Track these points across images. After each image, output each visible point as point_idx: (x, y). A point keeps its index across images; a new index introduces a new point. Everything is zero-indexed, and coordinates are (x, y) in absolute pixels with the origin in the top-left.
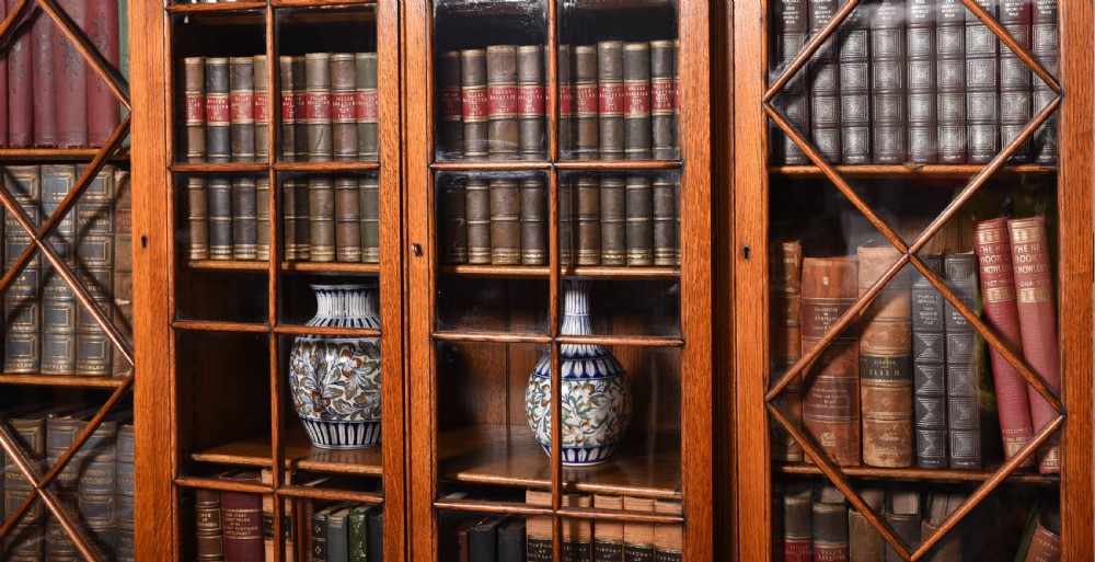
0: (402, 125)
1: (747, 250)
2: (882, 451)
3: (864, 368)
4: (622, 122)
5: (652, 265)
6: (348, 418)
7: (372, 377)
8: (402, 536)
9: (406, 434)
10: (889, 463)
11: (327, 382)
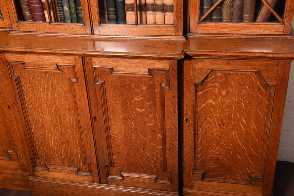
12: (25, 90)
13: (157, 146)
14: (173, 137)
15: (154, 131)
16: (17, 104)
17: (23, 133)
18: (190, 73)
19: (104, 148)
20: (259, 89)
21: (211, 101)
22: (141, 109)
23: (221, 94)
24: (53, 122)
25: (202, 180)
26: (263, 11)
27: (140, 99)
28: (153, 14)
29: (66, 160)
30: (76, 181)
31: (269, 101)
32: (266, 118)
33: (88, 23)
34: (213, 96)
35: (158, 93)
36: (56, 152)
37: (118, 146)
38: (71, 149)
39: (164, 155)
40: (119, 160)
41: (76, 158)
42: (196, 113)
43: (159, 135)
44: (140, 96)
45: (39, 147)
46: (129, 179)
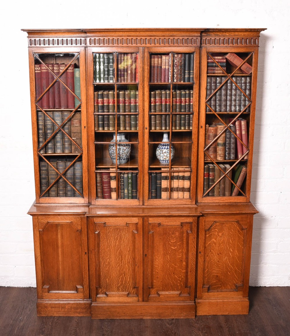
0: (143, 106)
1: (202, 126)
2: (220, 158)
3: (218, 145)
4: (181, 105)
5: (185, 129)
6: (124, 158)
7: (128, 150)
8: (142, 177)
9: (143, 160)
10: (222, 160)
11: (121, 152)
12: (101, 240)
13: (182, 270)
14: (193, 263)
15: (181, 261)
16: (95, 250)
17: (94, 270)
18: (203, 224)
19: (149, 275)
20: (239, 231)
21: (214, 240)
22: (174, 247)
23: (219, 235)
24: (117, 260)
25: (208, 292)
26: (235, 190)
27: (174, 241)
28: (177, 193)
29: (121, 287)
30: (126, 302)
31: (244, 238)
32: (243, 248)
33: (141, 199)
34: (215, 237)
35: (185, 237)
36: (115, 282)
37: (157, 273)
38: (125, 279)
39: (187, 276)
40: (157, 283)
41: (128, 284)
42: (205, 247)
43: (184, 263)
44: (175, 239)
45: (103, 279)
46: (163, 295)
